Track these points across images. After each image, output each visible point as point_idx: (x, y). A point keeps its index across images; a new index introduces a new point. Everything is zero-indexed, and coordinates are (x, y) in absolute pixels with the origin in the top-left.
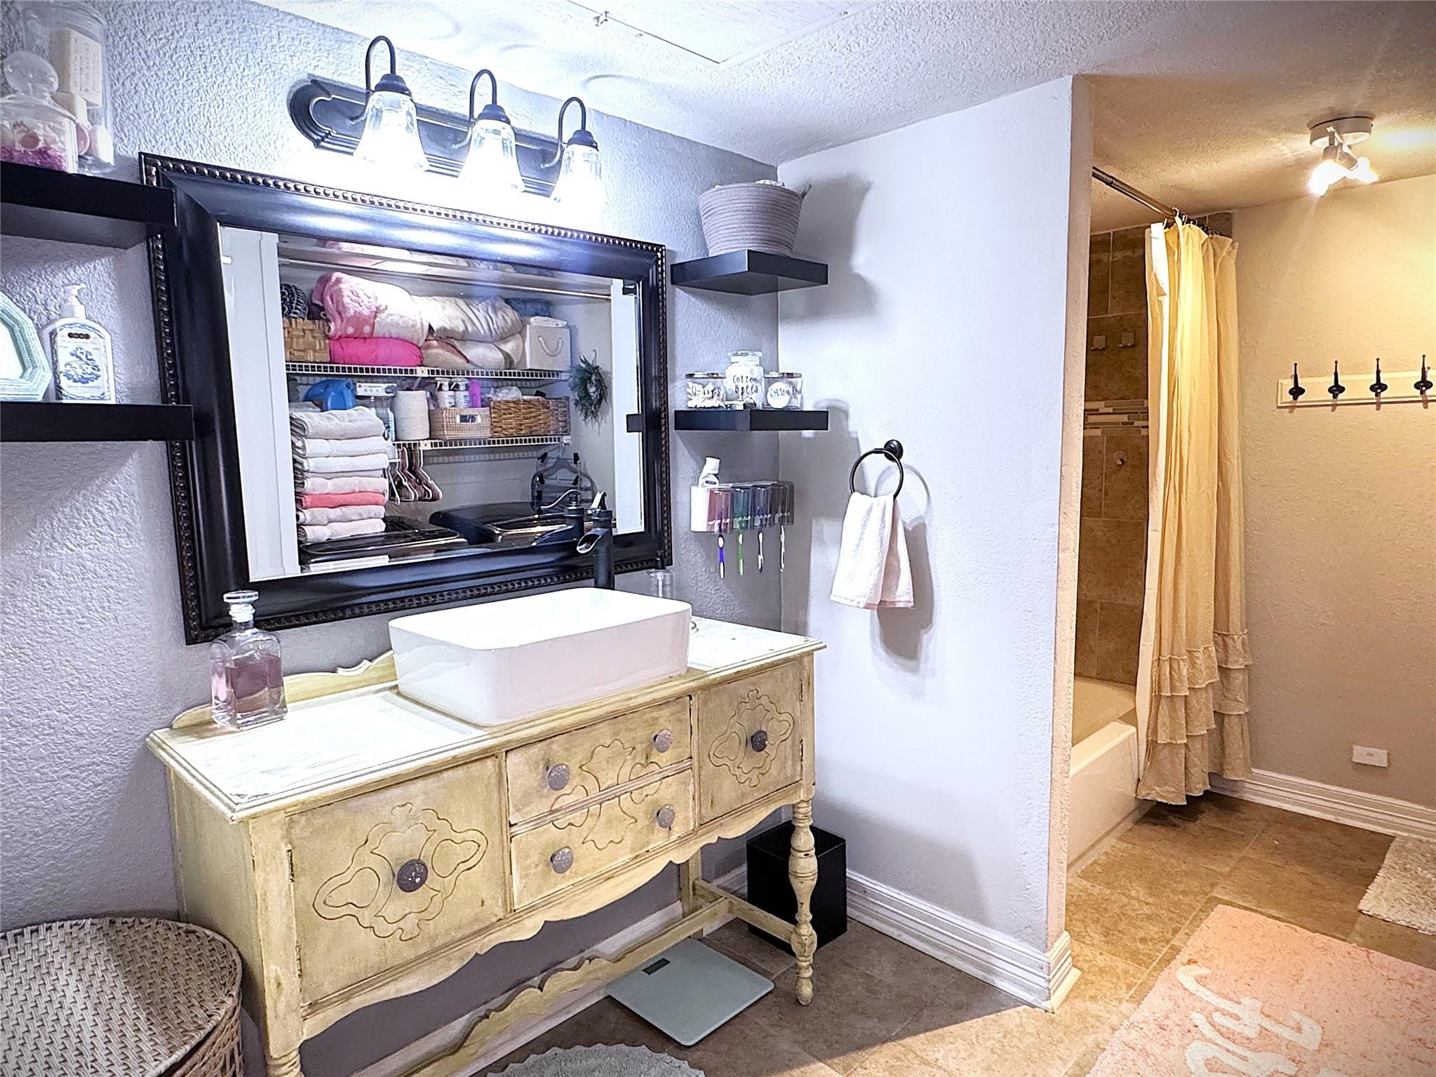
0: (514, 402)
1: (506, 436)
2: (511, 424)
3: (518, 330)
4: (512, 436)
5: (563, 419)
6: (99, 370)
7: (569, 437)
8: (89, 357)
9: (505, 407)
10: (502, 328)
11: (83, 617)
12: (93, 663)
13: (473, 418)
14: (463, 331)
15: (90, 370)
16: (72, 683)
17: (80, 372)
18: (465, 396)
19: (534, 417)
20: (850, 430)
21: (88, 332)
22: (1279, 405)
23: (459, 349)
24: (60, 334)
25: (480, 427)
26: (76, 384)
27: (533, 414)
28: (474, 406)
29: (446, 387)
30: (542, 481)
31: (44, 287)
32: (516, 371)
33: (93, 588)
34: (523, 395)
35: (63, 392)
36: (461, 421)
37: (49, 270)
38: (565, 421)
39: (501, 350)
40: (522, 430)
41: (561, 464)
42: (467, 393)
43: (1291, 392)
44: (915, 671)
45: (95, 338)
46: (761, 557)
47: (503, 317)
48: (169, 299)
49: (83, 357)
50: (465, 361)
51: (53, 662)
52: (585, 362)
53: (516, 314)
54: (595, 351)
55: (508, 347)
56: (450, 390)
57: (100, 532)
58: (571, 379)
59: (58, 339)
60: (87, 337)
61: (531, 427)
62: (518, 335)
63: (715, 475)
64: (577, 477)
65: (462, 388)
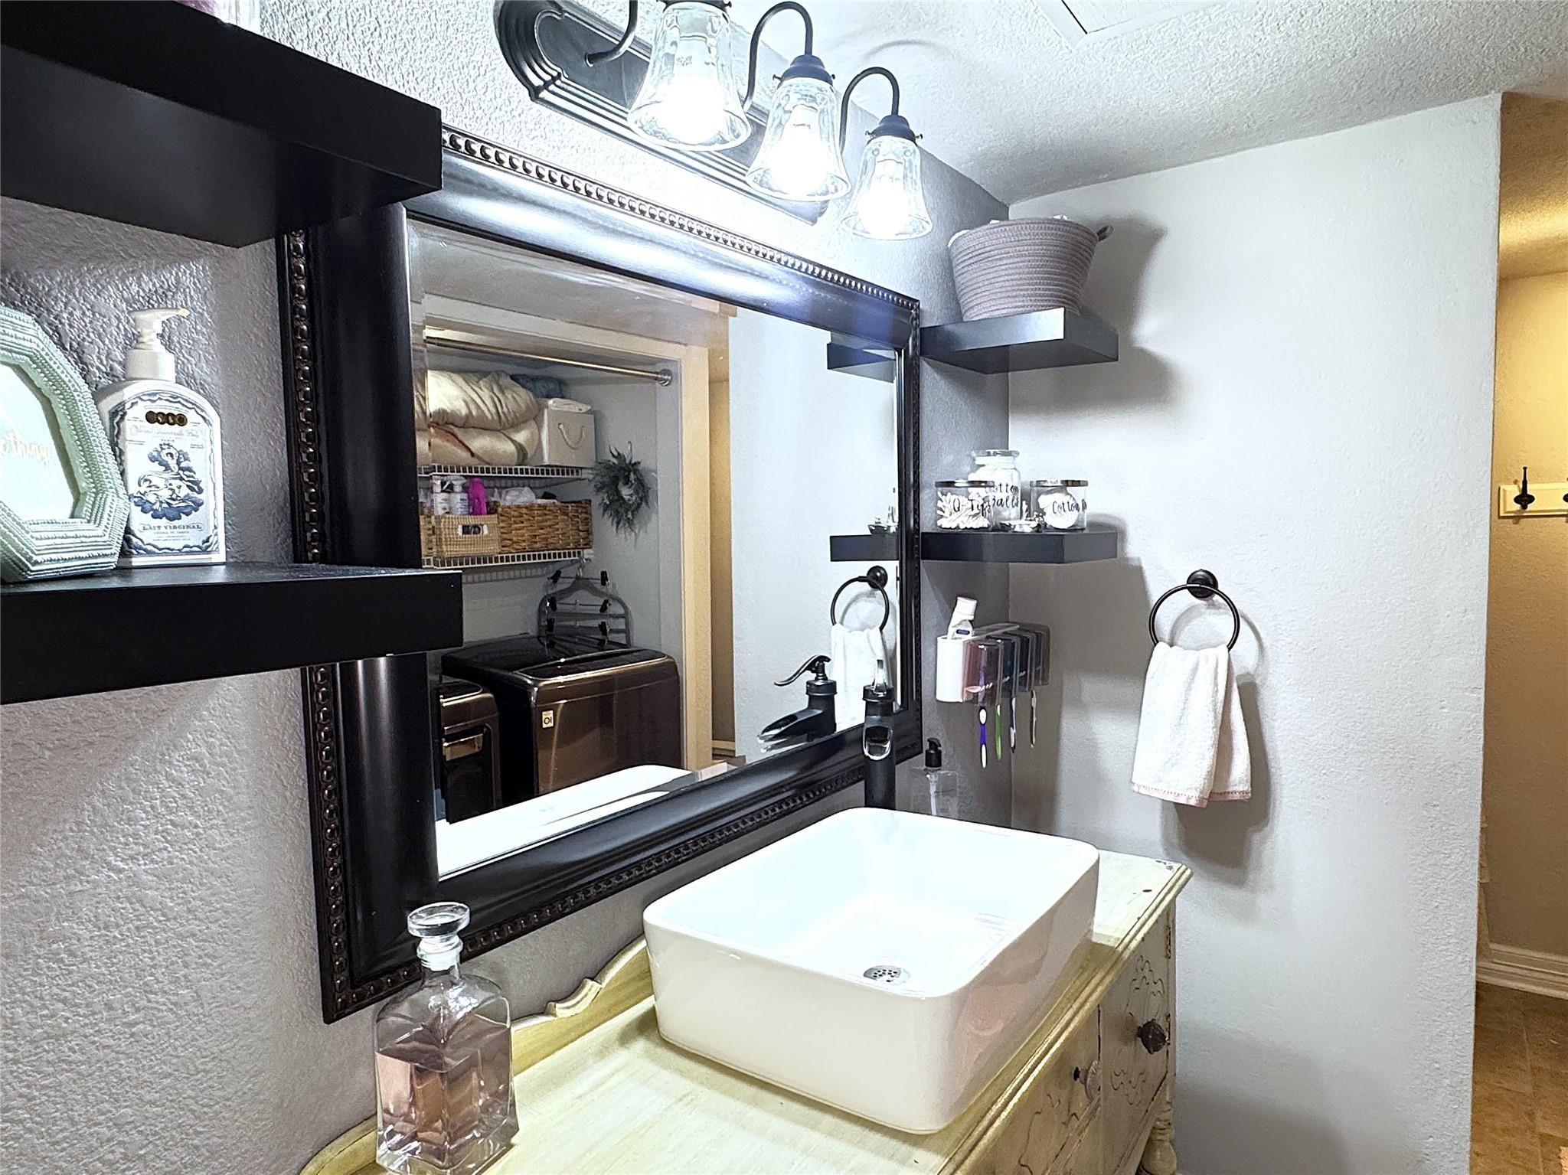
0: (526, 508)
1: (518, 551)
2: (523, 536)
3: (534, 416)
4: (524, 550)
5: (585, 528)
6: (200, 491)
7: (591, 551)
8: (183, 465)
9: (516, 514)
10: (514, 412)
11: (138, 1010)
12: (152, 1103)
13: (477, 529)
14: (467, 416)
15: (184, 491)
16: (110, 1157)
17: (165, 494)
18: (461, 500)
19: (550, 526)
20: (1130, 555)
21: (183, 411)
22: (1502, 514)
23: (460, 437)
24: (131, 414)
25: (486, 541)
26: (157, 522)
27: (549, 523)
28: (475, 513)
29: (438, 489)
30: (553, 606)
31: (78, 313)
32: (529, 467)
33: (157, 943)
34: (537, 498)
35: (134, 540)
36: (463, 533)
37: (89, 280)
38: (587, 531)
39: (513, 441)
40: (536, 543)
41: (580, 583)
42: (465, 496)
43: (1517, 500)
44: (1240, 882)
45: (195, 424)
46: (1013, 731)
47: (513, 397)
48: (312, 348)
49: (172, 463)
50: (469, 455)
51: (73, 1123)
52: (619, 456)
53: (531, 395)
54: (630, 442)
55: (521, 437)
56: (443, 491)
57: (173, 823)
58: (598, 478)
59: (128, 425)
60: (181, 420)
61: (546, 539)
62: (533, 422)
63: (970, 621)
64: (606, 602)
65: (458, 489)
